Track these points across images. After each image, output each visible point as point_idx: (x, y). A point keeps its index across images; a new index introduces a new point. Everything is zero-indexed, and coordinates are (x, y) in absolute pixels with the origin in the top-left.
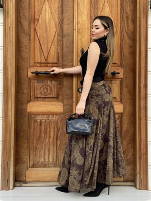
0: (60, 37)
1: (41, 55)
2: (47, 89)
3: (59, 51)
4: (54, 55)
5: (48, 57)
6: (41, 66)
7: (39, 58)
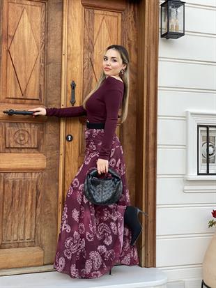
0: (43, 64)
1: (16, 87)
2: (24, 135)
3: (42, 84)
4: (35, 88)
5: (25, 91)
6: (16, 103)
7: (13, 91)
